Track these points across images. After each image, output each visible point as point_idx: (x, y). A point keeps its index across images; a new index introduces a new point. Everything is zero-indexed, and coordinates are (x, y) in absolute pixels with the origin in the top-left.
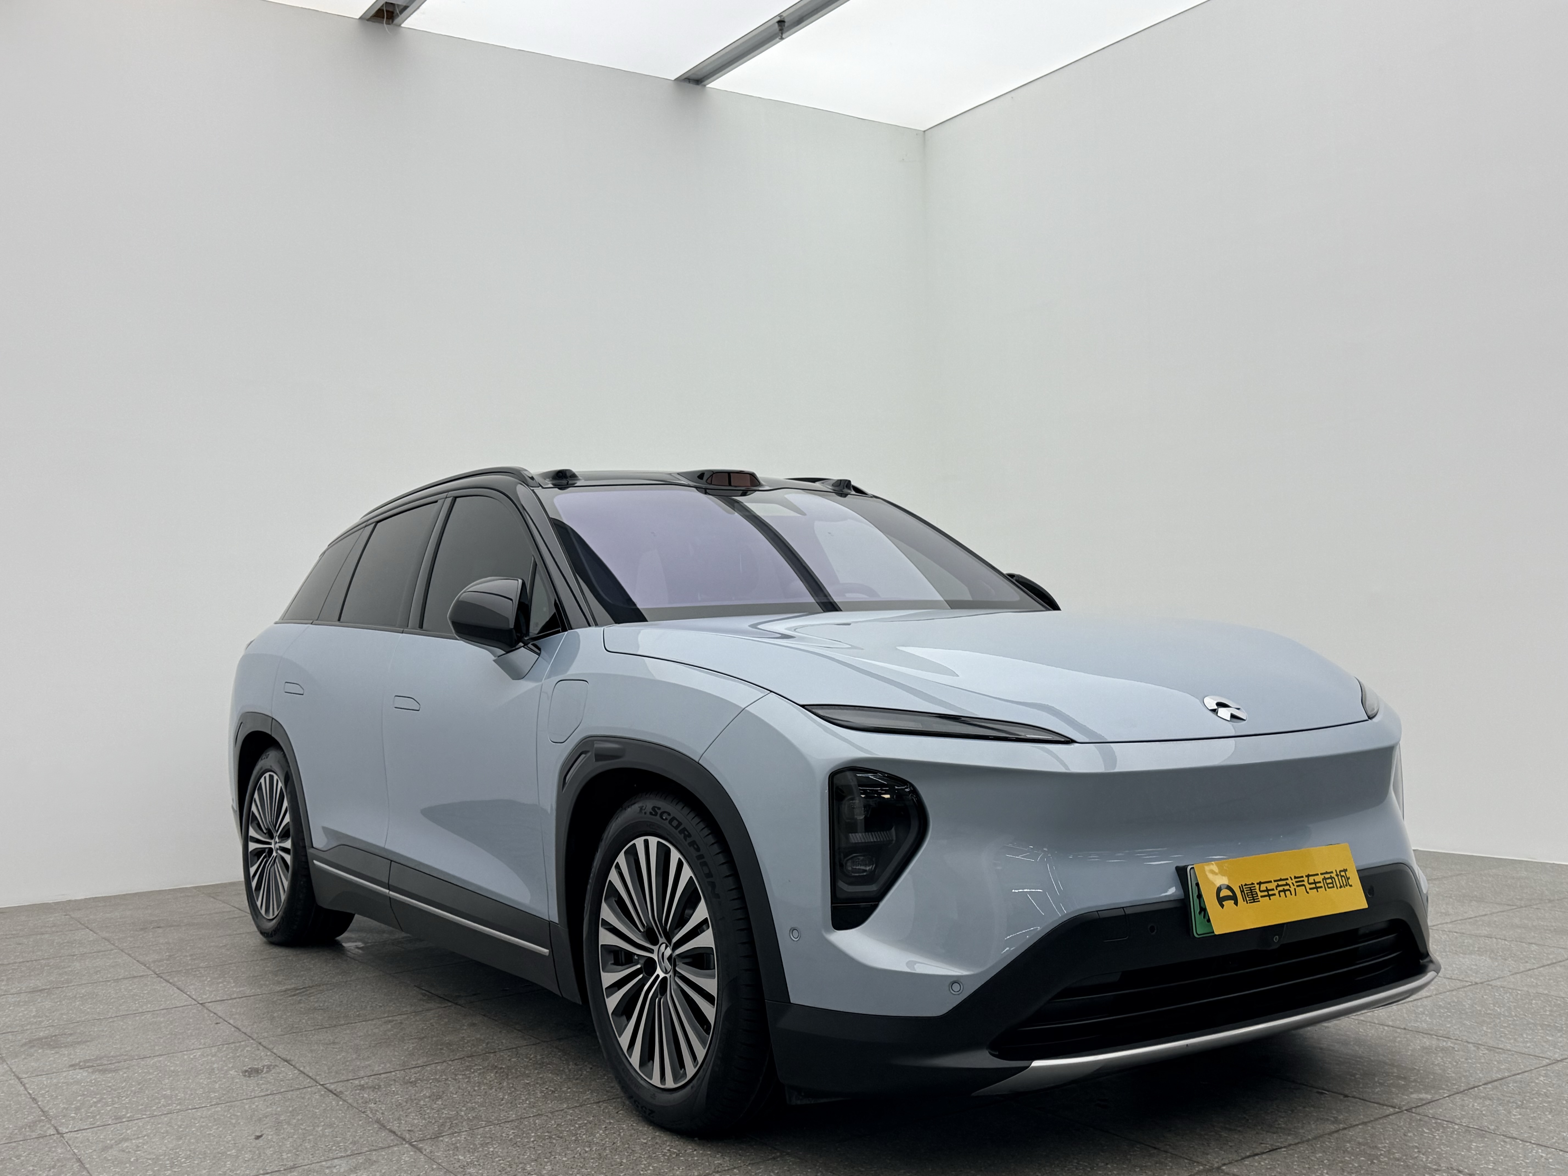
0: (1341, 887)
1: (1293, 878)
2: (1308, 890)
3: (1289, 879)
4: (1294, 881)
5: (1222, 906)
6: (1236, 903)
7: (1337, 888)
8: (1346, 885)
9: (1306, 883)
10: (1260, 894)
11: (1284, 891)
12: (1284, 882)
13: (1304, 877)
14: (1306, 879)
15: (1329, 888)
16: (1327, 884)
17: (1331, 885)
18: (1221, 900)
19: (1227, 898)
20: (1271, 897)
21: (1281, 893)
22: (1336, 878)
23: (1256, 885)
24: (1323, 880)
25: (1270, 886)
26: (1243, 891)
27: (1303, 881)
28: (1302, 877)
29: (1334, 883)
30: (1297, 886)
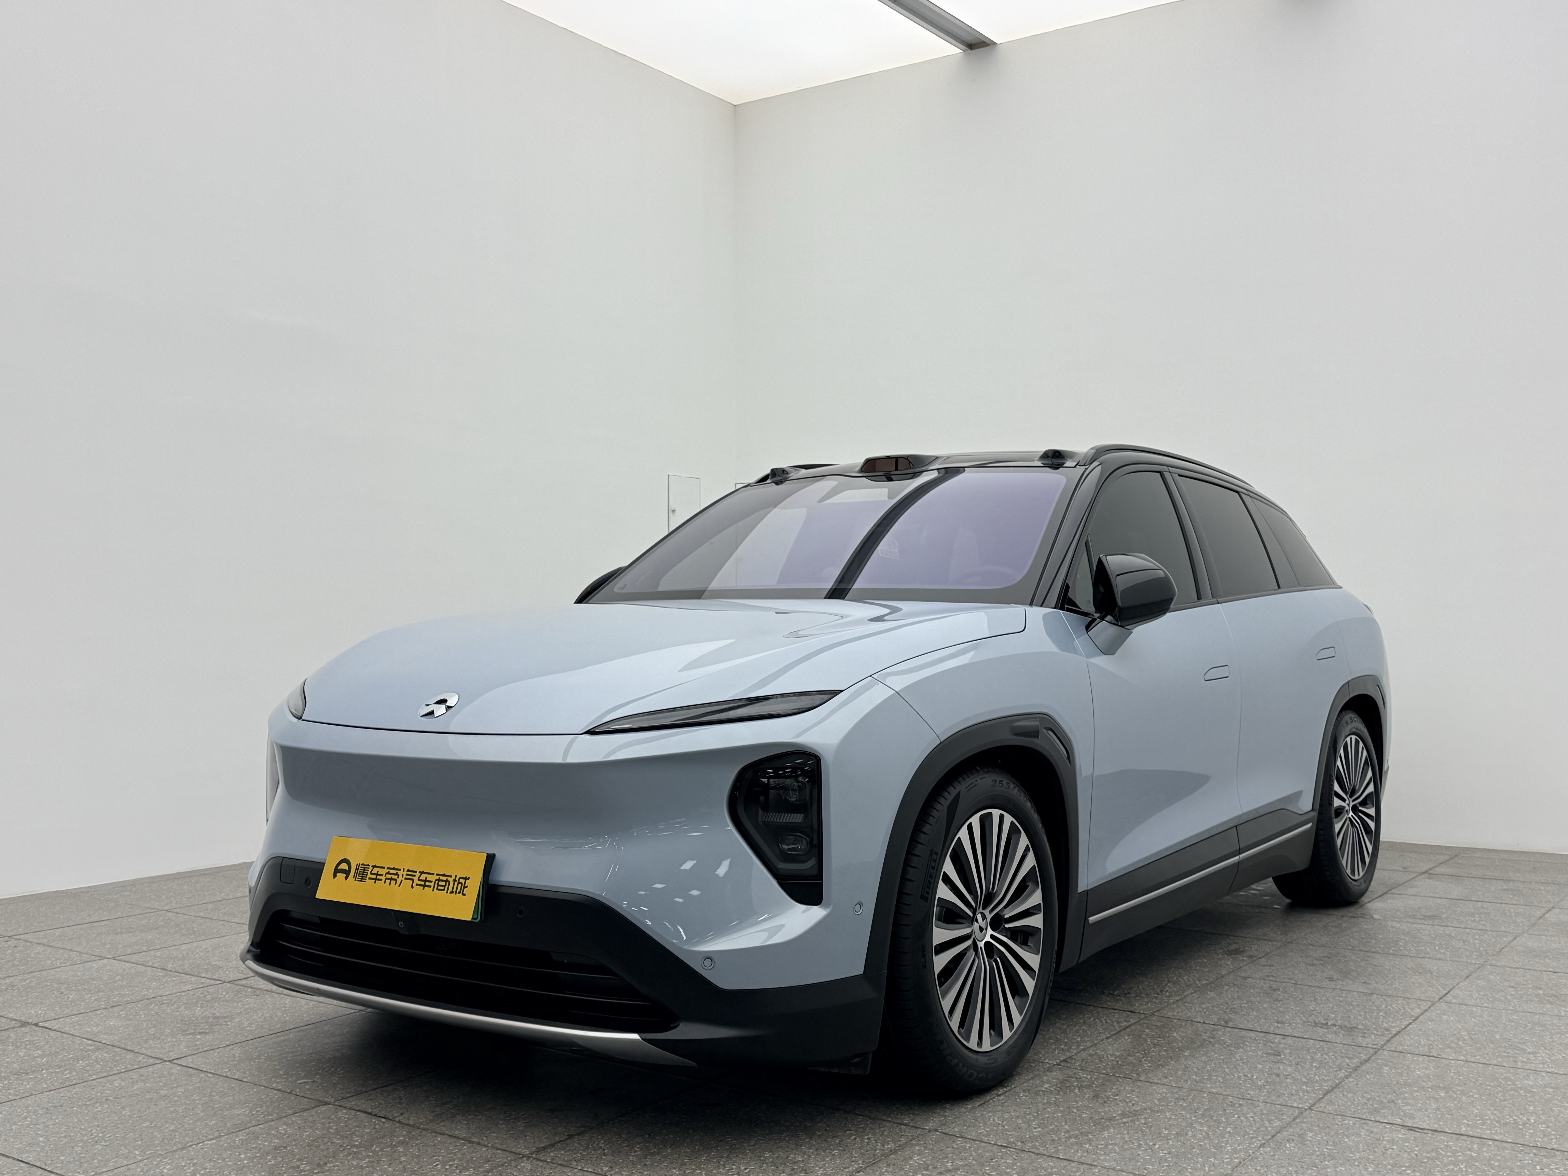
0: (452, 892)
1: (406, 870)
2: (414, 885)
3: (402, 870)
4: (406, 872)
5: (335, 876)
6: (346, 878)
7: (447, 892)
8: (459, 893)
9: (416, 879)
10: (369, 876)
11: (391, 879)
12: (395, 872)
13: (418, 872)
14: (418, 874)
15: (437, 889)
16: (438, 885)
17: (442, 888)
18: (337, 871)
19: (343, 871)
20: (377, 881)
21: (387, 880)
22: (452, 883)
23: (370, 867)
24: (436, 880)
25: (381, 871)
26: (358, 870)
27: (414, 876)
28: (416, 872)
29: (446, 887)
30: (406, 879)
